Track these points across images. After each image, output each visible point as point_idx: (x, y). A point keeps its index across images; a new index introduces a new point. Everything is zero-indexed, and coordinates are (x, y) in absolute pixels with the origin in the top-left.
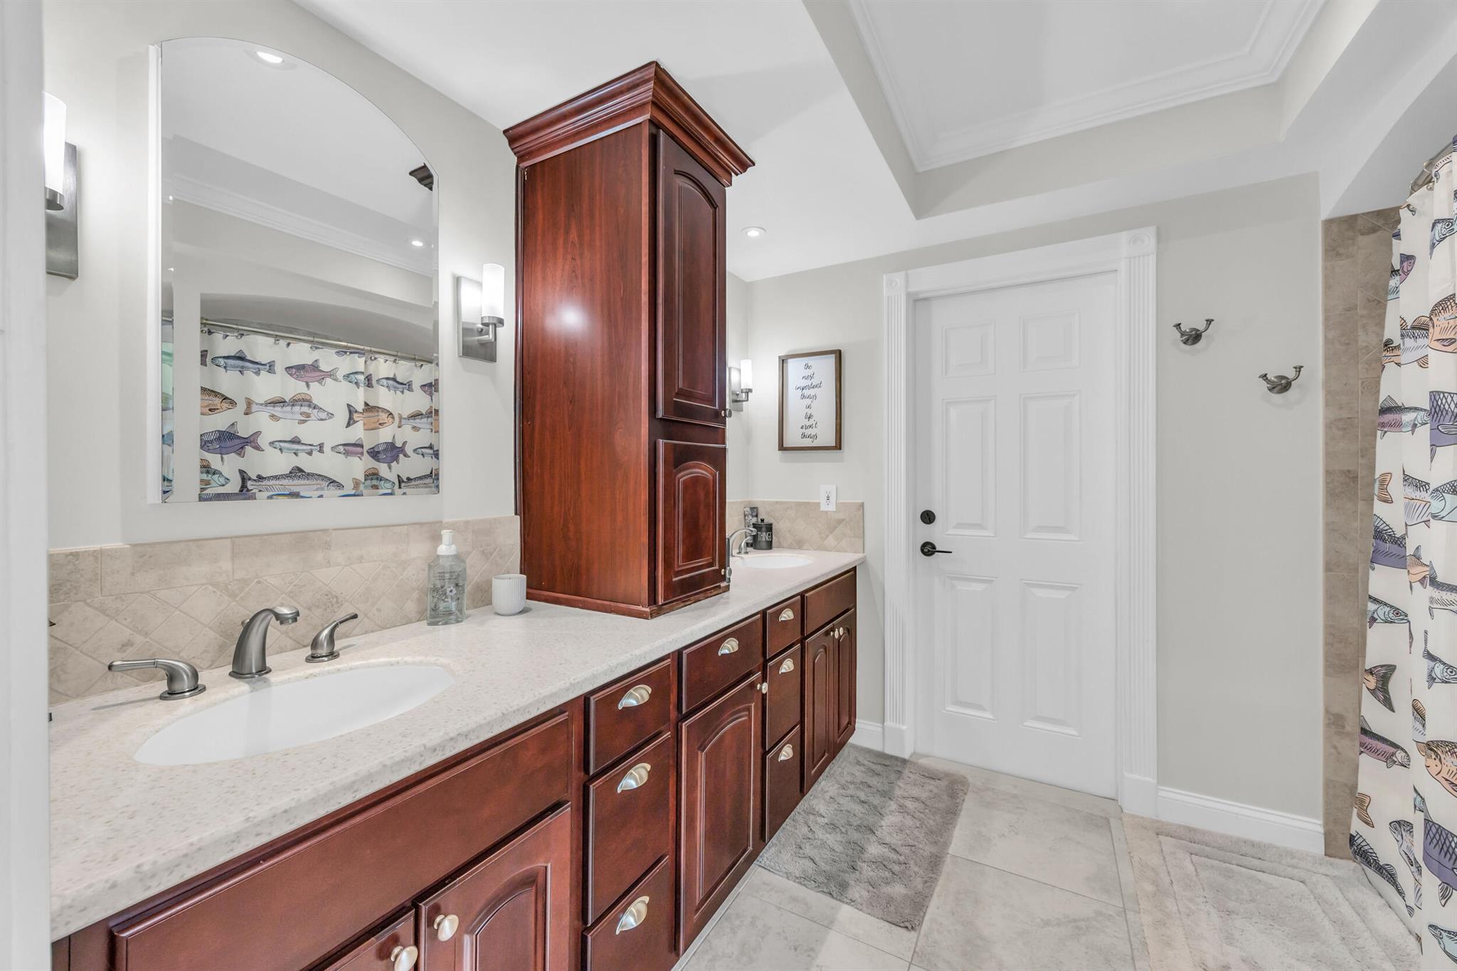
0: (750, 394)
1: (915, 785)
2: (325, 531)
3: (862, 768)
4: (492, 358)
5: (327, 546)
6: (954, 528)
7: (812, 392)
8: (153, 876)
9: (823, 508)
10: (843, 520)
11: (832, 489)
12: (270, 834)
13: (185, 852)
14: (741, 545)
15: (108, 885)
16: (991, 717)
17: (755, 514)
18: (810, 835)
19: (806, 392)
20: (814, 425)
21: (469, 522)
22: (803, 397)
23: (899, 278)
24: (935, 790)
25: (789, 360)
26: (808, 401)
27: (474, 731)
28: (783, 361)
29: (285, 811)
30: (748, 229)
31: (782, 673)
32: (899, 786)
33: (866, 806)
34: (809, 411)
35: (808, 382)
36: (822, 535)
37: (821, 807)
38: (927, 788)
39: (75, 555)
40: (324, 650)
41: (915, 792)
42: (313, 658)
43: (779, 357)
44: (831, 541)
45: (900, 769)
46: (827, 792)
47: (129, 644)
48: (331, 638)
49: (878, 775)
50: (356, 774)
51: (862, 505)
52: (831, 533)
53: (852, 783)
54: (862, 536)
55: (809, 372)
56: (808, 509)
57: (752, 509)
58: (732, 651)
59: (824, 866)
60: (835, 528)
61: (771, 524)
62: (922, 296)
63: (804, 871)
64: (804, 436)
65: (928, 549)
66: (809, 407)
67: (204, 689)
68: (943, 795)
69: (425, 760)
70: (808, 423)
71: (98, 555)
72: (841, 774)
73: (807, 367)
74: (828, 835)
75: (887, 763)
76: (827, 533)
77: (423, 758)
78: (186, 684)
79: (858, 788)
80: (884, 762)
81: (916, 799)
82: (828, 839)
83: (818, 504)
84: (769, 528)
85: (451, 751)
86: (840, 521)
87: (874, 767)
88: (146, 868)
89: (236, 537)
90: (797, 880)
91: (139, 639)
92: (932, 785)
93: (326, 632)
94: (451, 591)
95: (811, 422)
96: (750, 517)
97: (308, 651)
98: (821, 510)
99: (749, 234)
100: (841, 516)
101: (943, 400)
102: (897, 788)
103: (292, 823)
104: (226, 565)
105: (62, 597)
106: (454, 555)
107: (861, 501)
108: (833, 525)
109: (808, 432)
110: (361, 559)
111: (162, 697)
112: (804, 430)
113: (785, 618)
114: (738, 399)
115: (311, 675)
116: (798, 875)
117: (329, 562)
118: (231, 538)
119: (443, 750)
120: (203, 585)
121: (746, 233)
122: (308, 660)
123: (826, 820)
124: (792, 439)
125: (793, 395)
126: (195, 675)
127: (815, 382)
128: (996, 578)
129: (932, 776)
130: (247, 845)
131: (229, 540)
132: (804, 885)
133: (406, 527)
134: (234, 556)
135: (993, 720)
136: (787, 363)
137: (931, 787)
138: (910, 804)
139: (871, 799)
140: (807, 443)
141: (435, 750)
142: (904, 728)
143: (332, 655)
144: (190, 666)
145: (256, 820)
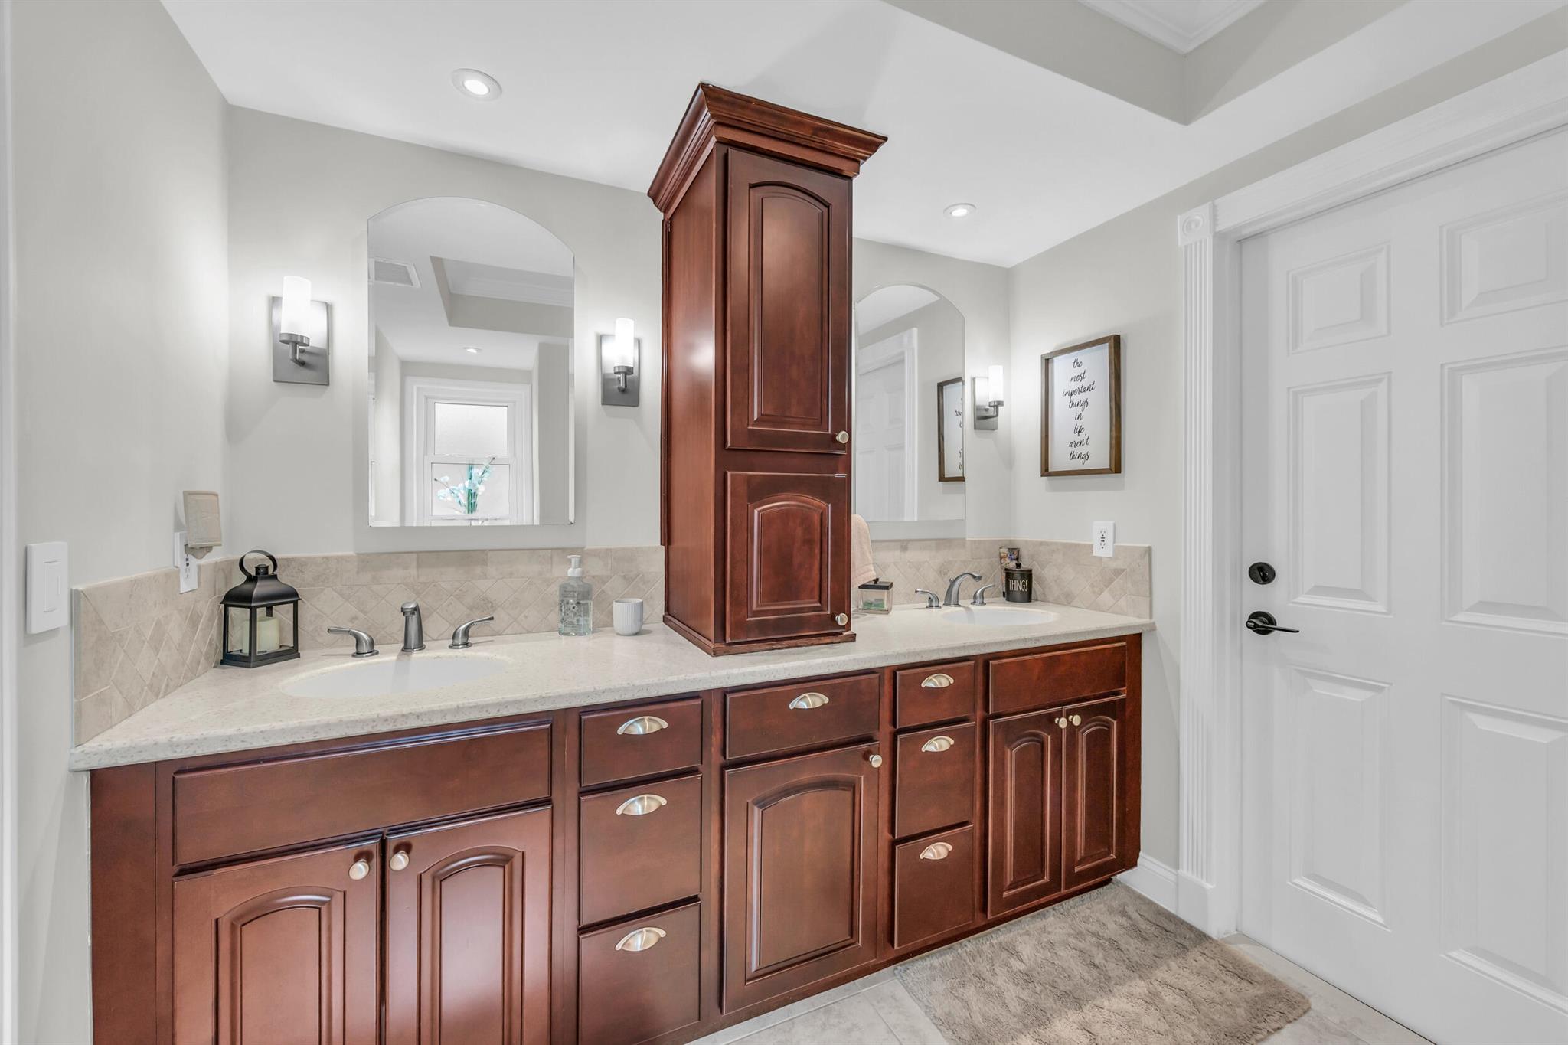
0: (1000, 408)
1: (1199, 974)
2: (483, 551)
3: (1124, 921)
4: (635, 402)
5: (484, 562)
6: (1308, 593)
7: (1082, 397)
8: (178, 746)
9: (1097, 552)
10: (1123, 570)
11: (1108, 526)
12: (251, 743)
13: (196, 737)
14: (976, 593)
15: (154, 743)
16: (1380, 920)
17: (1014, 556)
18: (987, 975)
19: (1076, 398)
20: (1085, 441)
21: (611, 549)
22: (1072, 404)
23: (1200, 215)
24: (1230, 995)
25: (1056, 359)
26: (1077, 410)
27: (425, 714)
28: (1047, 361)
29: (262, 732)
30: (952, 208)
31: (926, 751)
32: (1168, 965)
33: (1095, 972)
34: (1079, 423)
35: (1077, 385)
36: (1096, 589)
37: (1026, 948)
38: (1219, 986)
39: (327, 558)
40: (460, 641)
41: (1189, 982)
42: (454, 646)
43: (1042, 357)
44: (1106, 597)
45: (1186, 943)
46: (1049, 933)
47: (355, 618)
48: (466, 632)
49: (1144, 939)
50: (318, 721)
51: (1149, 550)
52: (1107, 587)
53: (1096, 935)
54: (1148, 594)
55: (1078, 371)
56: (1077, 552)
57: (1011, 550)
58: (812, 707)
59: (978, 1019)
60: (1111, 581)
61: (1031, 570)
62: (1246, 232)
63: (949, 1014)
64: (1073, 456)
65: (1262, 623)
66: (1079, 417)
67: (377, 653)
68: (1239, 1007)
69: (376, 725)
70: (1078, 439)
71: (339, 559)
72: (1086, 920)
73: (1077, 364)
74: (1011, 986)
75: (1171, 927)
76: (1102, 586)
77: (374, 724)
78: (365, 648)
79: (1099, 945)
80: (1165, 925)
81: (1184, 993)
82: (1008, 990)
83: (1091, 546)
84: (1028, 575)
85: (402, 725)
86: (1118, 572)
87: (1144, 926)
88: (174, 740)
89: (421, 552)
90: (934, 1021)
91: (361, 615)
92: (1230, 987)
93: (464, 626)
94: (574, 608)
95: (1082, 436)
96: (1008, 560)
97: (451, 642)
98: (1094, 554)
99: (953, 213)
100: (1118, 564)
101: (1289, 389)
102: (1165, 967)
103: (267, 741)
104: (413, 571)
105: (321, 583)
106: (577, 578)
107: (1147, 545)
108: (1111, 576)
109: (1078, 450)
110: (511, 574)
111: (353, 656)
112: (1073, 449)
113: (935, 684)
114: (988, 415)
115: (438, 657)
116: (937, 1015)
117: (485, 575)
118: (417, 552)
119: (394, 722)
120: (399, 584)
121: (951, 213)
122: (450, 647)
123: (1022, 967)
124: (1060, 460)
125: (1059, 402)
126: (372, 644)
127: (1086, 383)
128: (1391, 684)
129: (1242, 972)
130: (236, 746)
131: (415, 555)
132: (939, 1029)
133: (550, 551)
134: (418, 566)
135: (1385, 926)
136: (1053, 362)
137: (1224, 988)
138: (1169, 998)
139: (1111, 966)
140: (1077, 465)
141: (387, 720)
142: (1208, 886)
143: (466, 645)
144: (369, 636)
145: (243, 732)
